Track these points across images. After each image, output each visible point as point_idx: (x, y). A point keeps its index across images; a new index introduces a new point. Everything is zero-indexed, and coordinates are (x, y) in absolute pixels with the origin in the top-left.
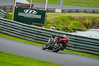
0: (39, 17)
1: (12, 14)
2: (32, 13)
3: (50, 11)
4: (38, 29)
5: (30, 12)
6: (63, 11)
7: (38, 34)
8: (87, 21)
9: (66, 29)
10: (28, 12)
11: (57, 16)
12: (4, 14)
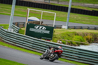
1: (24, 29)
2: (41, 29)
3: (58, 28)
4: (47, 42)
5: (40, 28)
6: (69, 28)
8: (89, 37)
9: (71, 43)
10: (38, 28)
11: (63, 32)
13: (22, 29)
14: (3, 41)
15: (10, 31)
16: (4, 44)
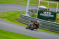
0: (53, 16)
1: (37, 14)
5: (47, 13)
7: (52, 26)
12: (32, 15)
13: (35, 14)
14: (22, 23)
15: (26, 16)
16: (23, 24)
